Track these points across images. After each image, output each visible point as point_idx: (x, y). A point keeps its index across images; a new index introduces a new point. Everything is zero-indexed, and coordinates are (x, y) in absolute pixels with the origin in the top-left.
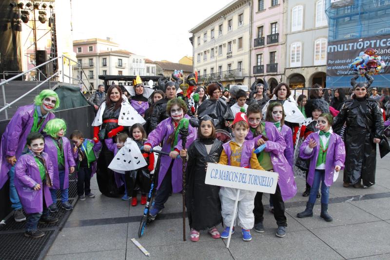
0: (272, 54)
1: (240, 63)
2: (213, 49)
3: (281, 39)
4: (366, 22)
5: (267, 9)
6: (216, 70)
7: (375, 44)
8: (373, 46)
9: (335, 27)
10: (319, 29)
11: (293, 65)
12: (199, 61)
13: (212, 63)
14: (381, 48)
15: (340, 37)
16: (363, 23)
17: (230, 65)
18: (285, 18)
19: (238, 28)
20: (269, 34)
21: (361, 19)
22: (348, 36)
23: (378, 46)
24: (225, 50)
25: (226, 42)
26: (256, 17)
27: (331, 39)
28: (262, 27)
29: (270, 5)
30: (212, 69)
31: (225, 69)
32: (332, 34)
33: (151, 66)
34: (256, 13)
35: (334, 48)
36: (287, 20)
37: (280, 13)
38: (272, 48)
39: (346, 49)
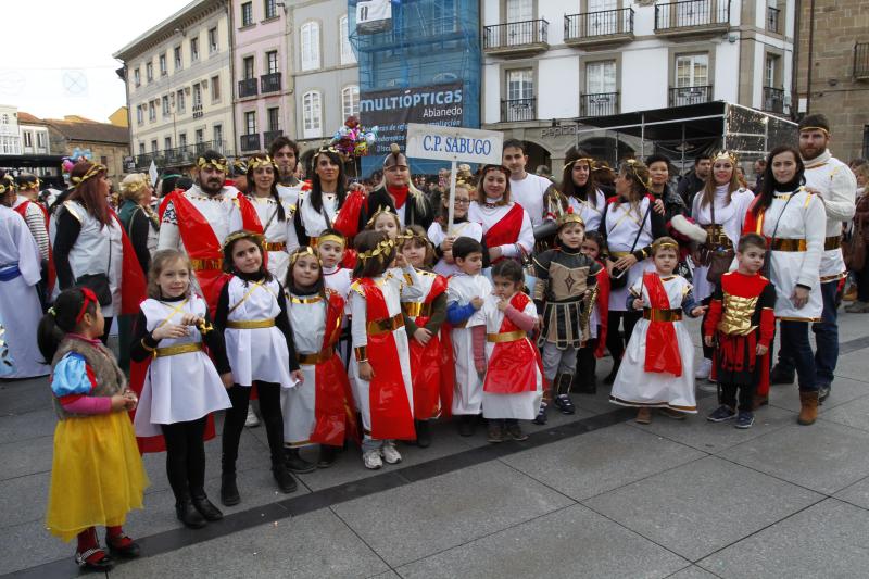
0: (273, 112)
1: (218, 128)
2: (165, 98)
3: (286, 85)
4: (415, 61)
5: (259, 25)
6: (176, 143)
7: (429, 99)
8: (425, 103)
9: (370, 68)
10: (347, 67)
11: (309, 134)
12: (140, 122)
13: (166, 126)
14: (436, 107)
15: (381, 86)
16: (409, 62)
17: (200, 133)
18: (290, 44)
19: (210, 58)
20: (264, 73)
21: (411, 54)
22: (392, 84)
23: (432, 103)
24: (189, 101)
25: (189, 84)
26: (240, 37)
27: (367, 88)
28: (252, 58)
29: (263, 17)
30: (168, 140)
31: (191, 140)
32: (365, 78)
33: (34, 129)
34: (240, 29)
35: (370, 105)
36: (293, 47)
37: (280, 34)
38: (271, 100)
39: (387, 107)
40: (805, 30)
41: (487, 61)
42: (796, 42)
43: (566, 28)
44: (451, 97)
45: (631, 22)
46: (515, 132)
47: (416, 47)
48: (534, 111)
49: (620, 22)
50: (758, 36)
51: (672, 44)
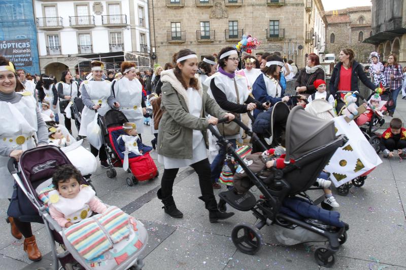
4: (6, 29)
7: (15, 45)
8: (13, 47)
14: (20, 49)
16: (3, 29)
21: (4, 26)
23: (17, 47)
40: (152, 26)
41: (39, 31)
42: (150, 29)
43: (70, 21)
44: (25, 45)
45: (94, 20)
46: (54, 59)
47: (6, 23)
48: (60, 51)
49: (90, 20)
50: (136, 28)
51: (109, 29)
